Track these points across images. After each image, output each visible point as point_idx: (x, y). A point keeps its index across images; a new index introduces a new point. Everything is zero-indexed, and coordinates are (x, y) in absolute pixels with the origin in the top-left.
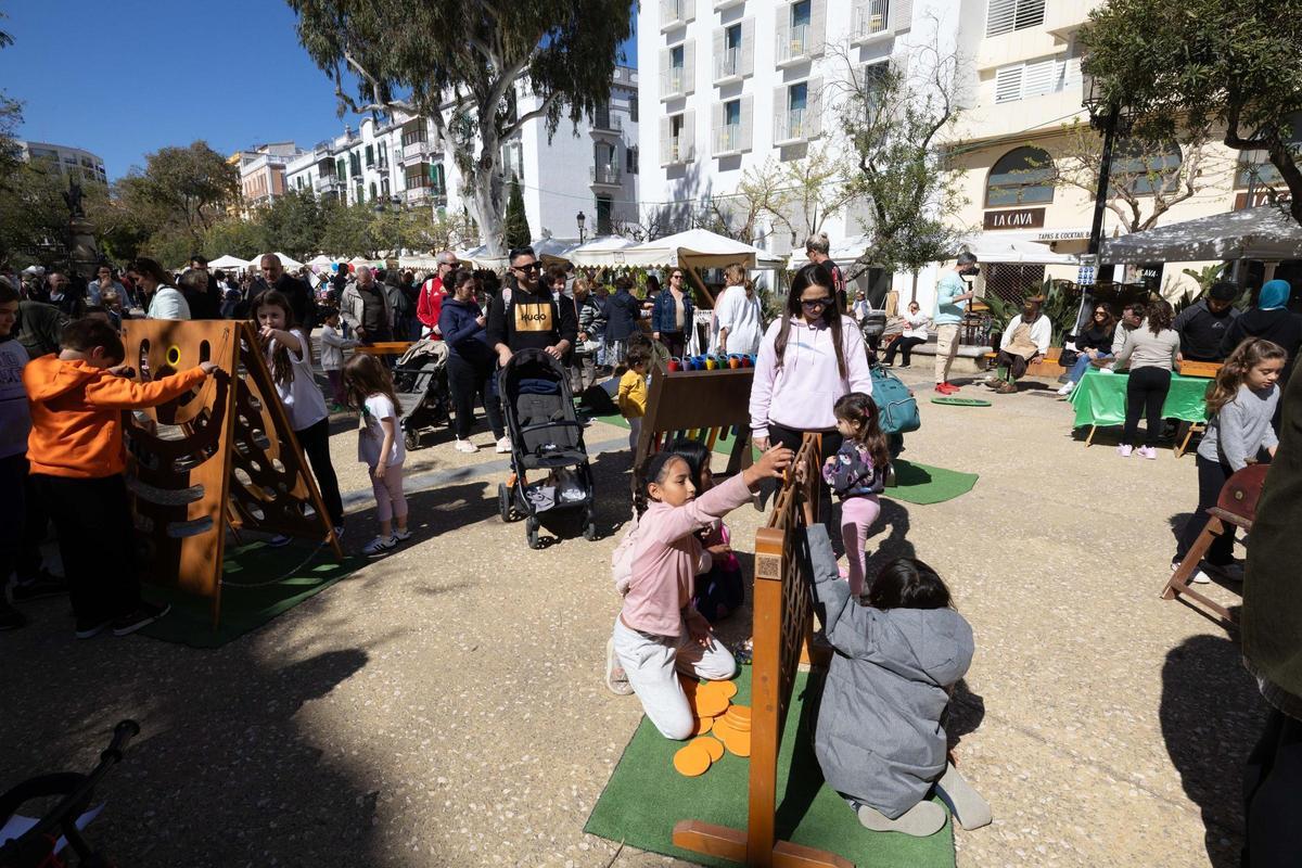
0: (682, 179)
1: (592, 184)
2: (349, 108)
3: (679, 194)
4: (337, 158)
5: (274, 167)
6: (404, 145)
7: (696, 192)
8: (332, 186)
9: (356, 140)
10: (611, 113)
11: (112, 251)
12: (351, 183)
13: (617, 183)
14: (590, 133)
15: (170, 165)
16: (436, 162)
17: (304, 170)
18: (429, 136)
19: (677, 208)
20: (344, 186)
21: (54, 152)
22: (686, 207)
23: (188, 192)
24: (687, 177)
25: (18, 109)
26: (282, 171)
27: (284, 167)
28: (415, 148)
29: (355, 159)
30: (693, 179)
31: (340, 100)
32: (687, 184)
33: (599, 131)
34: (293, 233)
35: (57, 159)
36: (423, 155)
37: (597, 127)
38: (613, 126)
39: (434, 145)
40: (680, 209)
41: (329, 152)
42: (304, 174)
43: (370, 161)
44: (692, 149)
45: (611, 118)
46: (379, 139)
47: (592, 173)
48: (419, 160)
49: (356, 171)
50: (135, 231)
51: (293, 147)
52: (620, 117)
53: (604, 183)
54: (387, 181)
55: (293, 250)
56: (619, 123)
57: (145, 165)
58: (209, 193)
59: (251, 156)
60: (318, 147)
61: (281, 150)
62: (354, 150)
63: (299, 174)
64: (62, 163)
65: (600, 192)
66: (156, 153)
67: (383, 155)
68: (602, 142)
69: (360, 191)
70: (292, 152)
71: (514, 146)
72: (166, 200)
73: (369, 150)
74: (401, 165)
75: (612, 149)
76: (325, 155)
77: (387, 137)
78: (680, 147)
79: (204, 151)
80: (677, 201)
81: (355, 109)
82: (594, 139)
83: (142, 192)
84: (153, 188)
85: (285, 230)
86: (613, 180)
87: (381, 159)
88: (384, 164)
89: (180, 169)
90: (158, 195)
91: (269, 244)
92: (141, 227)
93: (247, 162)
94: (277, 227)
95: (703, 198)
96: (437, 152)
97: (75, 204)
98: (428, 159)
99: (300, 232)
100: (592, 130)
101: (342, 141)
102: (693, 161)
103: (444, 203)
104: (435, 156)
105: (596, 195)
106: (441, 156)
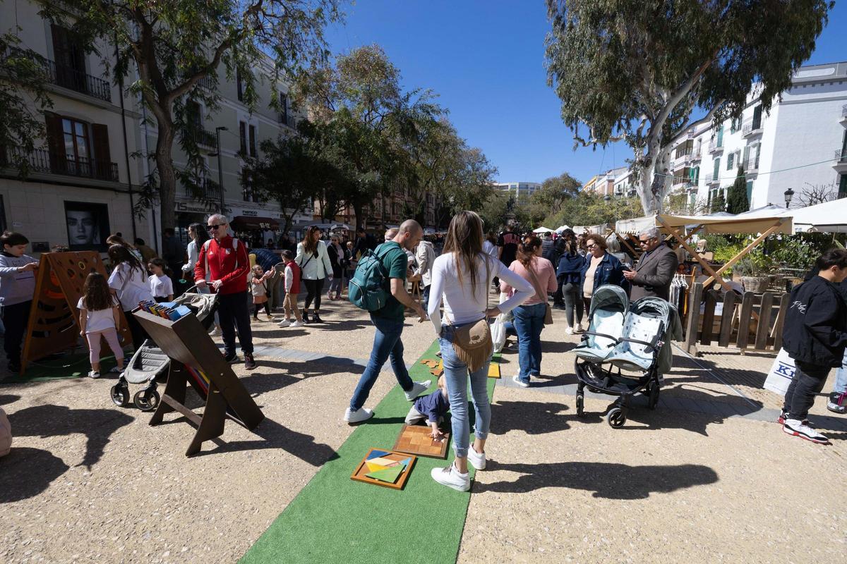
2: (581, 144)
5: (610, 181)
14: (841, 122)
16: (695, 166)
18: (694, 150)
23: (556, 197)
26: (613, 183)
27: (614, 181)
28: (683, 159)
36: (687, 163)
39: (695, 156)
42: (622, 183)
47: (837, 155)
48: (684, 166)
58: (565, 197)
63: (619, 184)
65: (845, 170)
71: (754, 146)
81: (584, 144)
90: (542, 200)
96: (697, 159)
97: (510, 206)
98: (690, 165)
100: (843, 119)
103: (695, 191)
104: (695, 162)
105: (839, 173)
106: (699, 161)
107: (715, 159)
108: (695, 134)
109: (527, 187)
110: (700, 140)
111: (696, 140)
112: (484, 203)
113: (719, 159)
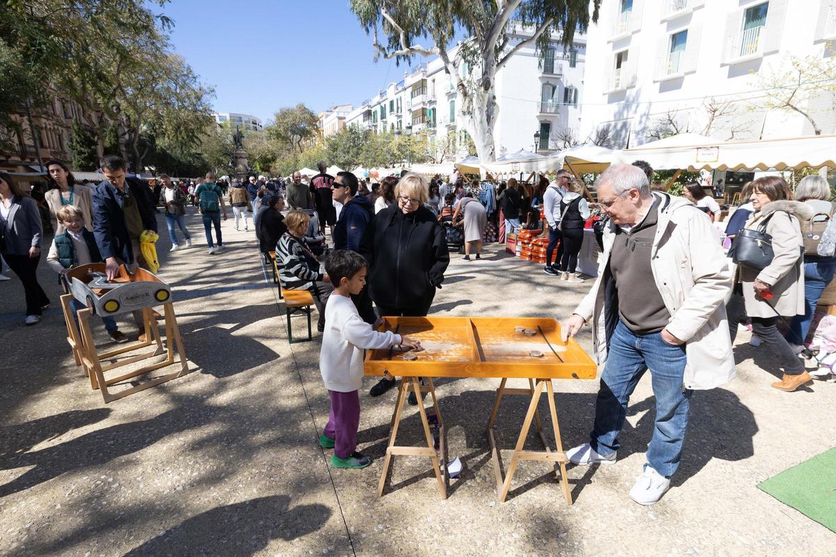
0: (623, 102)
1: (538, 114)
2: (382, 54)
3: (619, 115)
4: (373, 110)
5: (340, 118)
6: (412, 97)
7: (636, 112)
8: (370, 126)
9: (384, 98)
10: (555, 62)
11: (260, 167)
12: (380, 123)
13: (556, 112)
14: (540, 78)
15: (284, 118)
16: (432, 107)
17: (355, 118)
18: (428, 90)
19: (615, 126)
20: (376, 126)
21: (241, 118)
22: (624, 125)
23: (294, 133)
24: (627, 101)
25: (213, 91)
26: (344, 120)
27: (345, 118)
28: (419, 99)
29: (383, 110)
30: (633, 102)
31: (376, 49)
32: (627, 106)
33: (545, 75)
34: (344, 153)
35: (241, 121)
36: (424, 103)
37: (544, 72)
38: (556, 71)
39: (431, 96)
40: (619, 127)
41: (369, 106)
42: (355, 120)
43: (392, 110)
44: (635, 78)
45: (555, 66)
46: (398, 96)
47: (538, 106)
48: (421, 106)
49: (383, 117)
50: (270, 157)
51: (351, 107)
52: (562, 65)
53: (547, 113)
54: (400, 121)
55: (344, 164)
56: (561, 69)
57: (274, 119)
58: (305, 133)
59: (329, 113)
60: (364, 104)
61: (344, 109)
62: (383, 104)
63: (352, 121)
64: (243, 123)
65: (543, 119)
66: (279, 111)
67: (399, 105)
68: (548, 83)
69: (385, 128)
70: (350, 110)
72: (283, 138)
73: (392, 103)
74: (410, 110)
75: (554, 88)
76: (367, 109)
77: (402, 94)
78: (621, 77)
79: (303, 110)
80: (617, 120)
81: (386, 56)
82: (541, 81)
83: (271, 134)
84: (276, 131)
85: (339, 152)
86: (553, 110)
87: (398, 108)
88: (400, 110)
89: (289, 120)
90: (278, 135)
91: (330, 160)
92: (273, 154)
93: (327, 116)
94: (335, 150)
95: (641, 117)
96: (433, 100)
97: (239, 141)
98: (426, 105)
99: (348, 152)
100: (541, 75)
101: (377, 99)
102: (634, 87)
103: (434, 133)
104: (431, 102)
105: (540, 122)
106: (435, 102)
107: (450, 100)
108: (428, 74)
109: (240, 119)
110: (434, 81)
111: (429, 80)
112: (200, 136)
113: (453, 102)
